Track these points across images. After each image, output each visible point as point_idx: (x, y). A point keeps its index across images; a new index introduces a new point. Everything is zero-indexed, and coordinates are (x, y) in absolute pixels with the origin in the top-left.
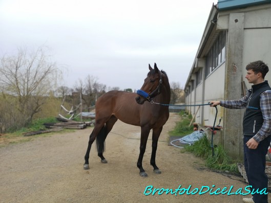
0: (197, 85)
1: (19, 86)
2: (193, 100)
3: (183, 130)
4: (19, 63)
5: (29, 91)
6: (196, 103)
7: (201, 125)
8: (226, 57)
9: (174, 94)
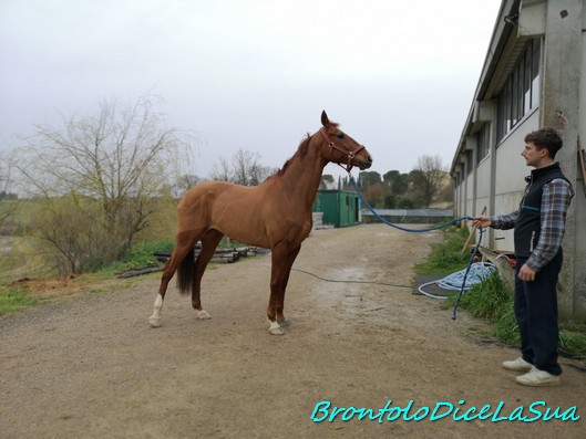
0: (478, 160)
1: (103, 177)
2: (470, 195)
3: (448, 261)
4: (101, 131)
5: (123, 187)
6: (478, 201)
7: (486, 250)
8: (541, 96)
9: (427, 182)
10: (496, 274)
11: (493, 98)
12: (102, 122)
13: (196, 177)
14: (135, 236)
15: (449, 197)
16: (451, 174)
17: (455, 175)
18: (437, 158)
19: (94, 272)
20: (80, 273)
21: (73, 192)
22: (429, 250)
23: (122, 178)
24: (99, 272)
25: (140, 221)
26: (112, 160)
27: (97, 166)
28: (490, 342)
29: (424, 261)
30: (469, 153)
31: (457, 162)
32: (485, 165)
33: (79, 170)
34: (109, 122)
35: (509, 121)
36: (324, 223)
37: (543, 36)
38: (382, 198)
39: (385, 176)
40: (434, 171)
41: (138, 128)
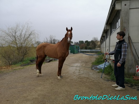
0: (106, 38)
1: (17, 42)
2: (104, 46)
3: (99, 62)
4: (16, 30)
5: (22, 44)
6: (106, 48)
7: (108, 59)
8: (120, 24)
9: (95, 43)
10: (110, 65)
11: (109, 24)
12: (17, 28)
13: (40, 42)
14: (25, 56)
15: (100, 47)
16: (100, 41)
17: (101, 42)
18: (97, 38)
19: (15, 65)
20: (11, 65)
21: (9, 45)
22: (95, 59)
23: (22, 42)
24: (16, 65)
25: (26, 52)
26: (19, 37)
27: (15, 39)
28: (109, 80)
29: (94, 62)
30: (104, 37)
31: (101, 39)
32: (108, 40)
33: (11, 40)
34: (18, 28)
35: (113, 29)
36: (71, 53)
37: (121, 10)
38: (84, 47)
39: (85, 42)
40: (96, 41)
41: (25, 30)
